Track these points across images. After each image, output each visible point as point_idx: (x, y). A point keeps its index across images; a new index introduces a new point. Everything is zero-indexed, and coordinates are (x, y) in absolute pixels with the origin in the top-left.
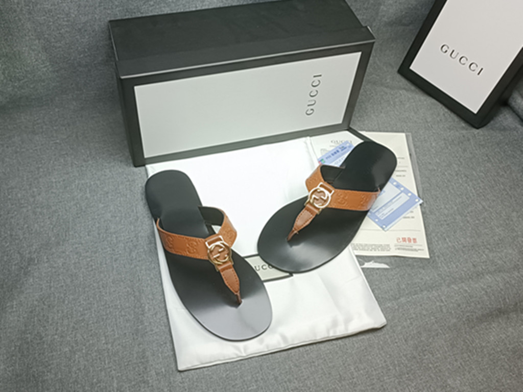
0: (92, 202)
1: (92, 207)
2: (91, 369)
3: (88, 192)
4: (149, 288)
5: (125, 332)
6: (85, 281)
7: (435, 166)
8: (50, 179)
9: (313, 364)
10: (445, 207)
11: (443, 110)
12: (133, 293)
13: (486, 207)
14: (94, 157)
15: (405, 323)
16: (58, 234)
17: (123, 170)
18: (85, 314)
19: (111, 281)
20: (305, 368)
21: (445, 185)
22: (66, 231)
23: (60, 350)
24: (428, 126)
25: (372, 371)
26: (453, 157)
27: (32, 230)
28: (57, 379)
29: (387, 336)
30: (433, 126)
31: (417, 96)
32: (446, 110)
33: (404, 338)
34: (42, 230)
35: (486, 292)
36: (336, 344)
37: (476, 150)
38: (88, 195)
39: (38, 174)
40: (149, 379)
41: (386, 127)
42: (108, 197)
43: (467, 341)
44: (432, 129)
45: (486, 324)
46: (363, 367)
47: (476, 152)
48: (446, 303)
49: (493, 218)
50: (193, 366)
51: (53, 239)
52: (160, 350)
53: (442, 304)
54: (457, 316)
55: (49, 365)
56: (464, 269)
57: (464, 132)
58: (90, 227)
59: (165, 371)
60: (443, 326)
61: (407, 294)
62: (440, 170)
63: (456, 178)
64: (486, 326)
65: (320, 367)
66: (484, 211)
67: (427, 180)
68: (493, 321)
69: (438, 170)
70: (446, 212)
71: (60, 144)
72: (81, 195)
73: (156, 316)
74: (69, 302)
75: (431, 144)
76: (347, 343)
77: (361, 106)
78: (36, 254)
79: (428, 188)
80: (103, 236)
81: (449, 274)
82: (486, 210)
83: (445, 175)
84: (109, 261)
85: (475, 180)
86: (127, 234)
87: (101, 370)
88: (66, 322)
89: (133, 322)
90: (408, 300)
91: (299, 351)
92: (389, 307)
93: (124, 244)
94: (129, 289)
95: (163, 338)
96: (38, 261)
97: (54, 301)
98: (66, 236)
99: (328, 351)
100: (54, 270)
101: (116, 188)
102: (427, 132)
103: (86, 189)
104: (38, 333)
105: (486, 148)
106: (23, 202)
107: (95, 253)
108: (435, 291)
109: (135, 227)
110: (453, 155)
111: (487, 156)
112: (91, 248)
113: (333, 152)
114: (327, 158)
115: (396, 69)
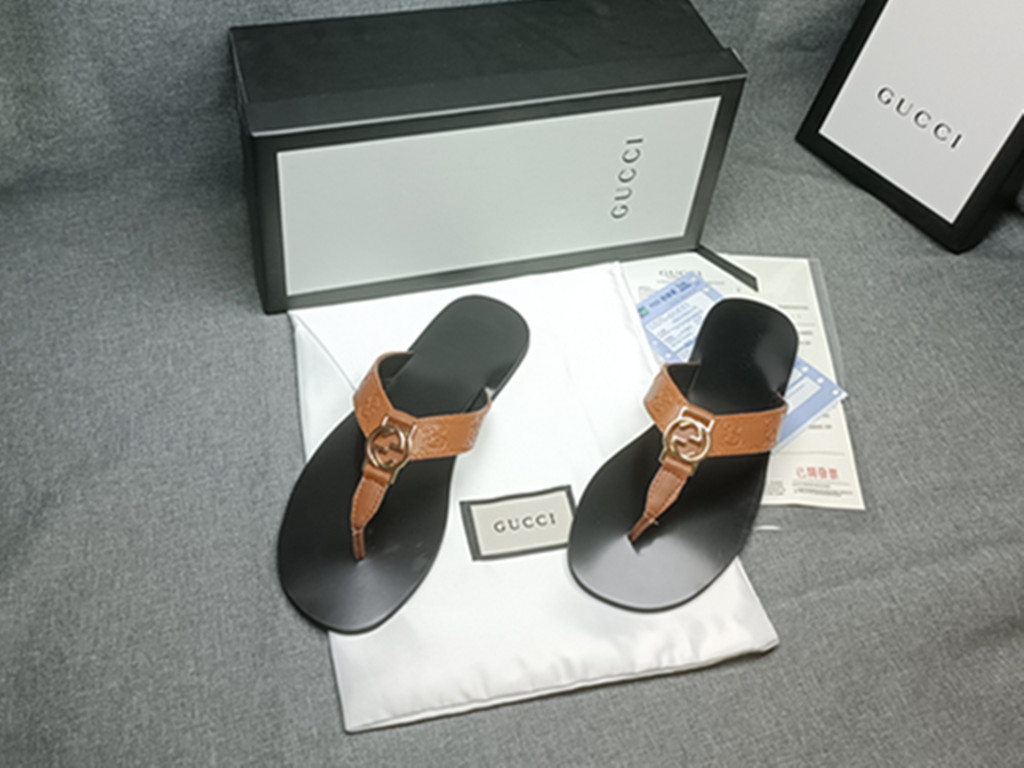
0: (178, 383)
1: (178, 392)
2: (164, 726)
3: (170, 362)
5: (236, 650)
6: (157, 544)
7: (874, 325)
8: (93, 335)
9: (627, 726)
10: (896, 409)
11: (888, 215)
13: (980, 410)
14: (183, 294)
15: (817, 644)
16: (106, 447)
17: (241, 320)
18: (156, 612)
19: (211, 544)
20: (610, 735)
21: (895, 363)
22: (123, 440)
23: (101, 685)
24: (859, 246)
25: (751, 743)
26: (910, 309)
27: (52, 436)
28: (92, 745)
29: (781, 671)
30: (869, 247)
31: (834, 187)
32: (894, 216)
33: (817, 677)
34: (73, 436)
35: (983, 582)
36: (675, 685)
37: (957, 295)
38: (170, 369)
39: (70, 323)
40: (284, 749)
41: (774, 247)
42: (209, 373)
43: (947, 684)
44: (867, 252)
45: (984, 649)
46: (731, 736)
47: (956, 299)
48: (901, 604)
49: (993, 432)
50: (376, 722)
51: (96, 455)
52: (310, 689)
53: (894, 606)
54: (926, 631)
55: (77, 717)
56: (937, 534)
57: (931, 259)
58: (171, 432)
59: (319, 733)
60: (896, 652)
61: (821, 584)
62: (883, 333)
63: (917, 350)
64: (985, 655)
65: (641, 733)
66: (975, 417)
67: (858, 352)
68: (1000, 645)
69: (879, 333)
70: (898, 417)
71: (116, 266)
72: (154, 368)
74: (122, 585)
75: (865, 282)
76: (698, 684)
77: (722, 204)
78: (59, 484)
79: (861, 370)
80: (197, 454)
81: (905, 544)
82: (979, 416)
83: (895, 344)
84: (207, 502)
85: (956, 355)
86: (246, 448)
87: (185, 730)
88: (115, 627)
89: (254, 631)
90: (824, 596)
91: (599, 696)
92: (783, 609)
93: (239, 468)
94: (248, 563)
95: (317, 665)
96: (63, 499)
97: (93, 582)
98: (122, 449)
99: (659, 700)
100: (95, 519)
101: (227, 356)
102: (857, 257)
103: (165, 357)
104: (56, 648)
105: (976, 293)
106: (36, 379)
107: (181, 485)
108: (879, 579)
109: (263, 435)
110: (910, 304)
111: (978, 307)
112: (171, 475)
113: (663, 294)
114: (652, 305)
115: (792, 134)
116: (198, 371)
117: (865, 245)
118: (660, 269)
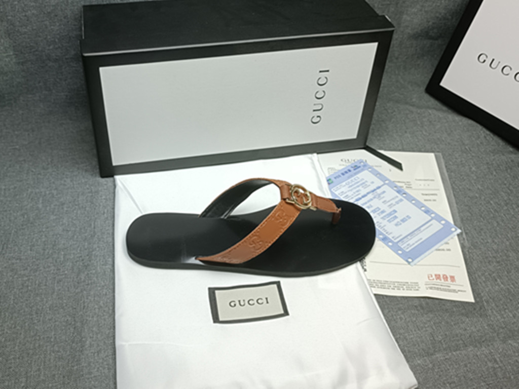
0: (43, 213)
1: (42, 218)
3: (41, 202)
4: (95, 319)
5: (54, 372)
6: (15, 305)
7: (477, 193)
10: (493, 241)
11: (484, 132)
12: (73, 323)
14: (55, 165)
17: (86, 180)
19: (48, 306)
21: (492, 215)
22: (5, 244)
24: (466, 149)
30: (472, 149)
32: (488, 132)
38: (40, 206)
41: (412, 148)
42: (63, 208)
44: (471, 152)
57: (513, 156)
58: (34, 240)
61: (445, 349)
62: (483, 198)
63: (505, 208)
67: (467, 208)
69: (480, 198)
70: (495, 247)
71: (19, 150)
72: (31, 205)
73: (98, 355)
75: (471, 168)
79: (469, 218)
80: (48, 252)
83: (491, 204)
84: (50, 282)
86: (79, 251)
89: (67, 361)
90: (447, 357)
92: (419, 365)
93: (72, 263)
94: (69, 319)
101: (75, 200)
102: (465, 154)
103: (39, 198)
107: (36, 271)
108: (485, 347)
109: (89, 244)
112: (31, 265)
113: (343, 172)
114: (335, 178)
115: (423, 88)
116: (57, 207)
117: (469, 148)
118: (342, 158)
